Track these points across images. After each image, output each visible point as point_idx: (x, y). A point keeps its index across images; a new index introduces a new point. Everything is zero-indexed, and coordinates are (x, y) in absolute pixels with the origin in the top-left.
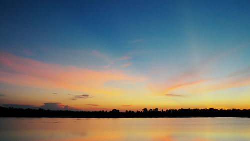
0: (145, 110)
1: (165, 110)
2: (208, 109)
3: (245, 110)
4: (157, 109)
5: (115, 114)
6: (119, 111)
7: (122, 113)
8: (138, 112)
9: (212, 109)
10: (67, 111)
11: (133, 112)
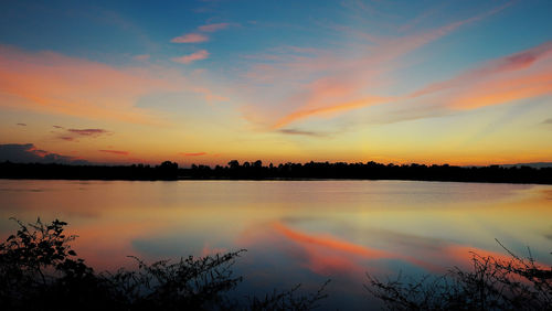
0: (234, 163)
1: (276, 165)
2: (365, 163)
3: (435, 166)
4: (259, 162)
5: (168, 171)
6: (176, 165)
7: (181, 169)
8: (218, 166)
9: (371, 164)
10: (54, 165)
11: (208, 168)
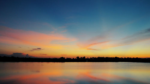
0: (78, 57)
1: (89, 58)
2: (114, 57)
4: (84, 57)
8: (73, 58)
11: (71, 59)
